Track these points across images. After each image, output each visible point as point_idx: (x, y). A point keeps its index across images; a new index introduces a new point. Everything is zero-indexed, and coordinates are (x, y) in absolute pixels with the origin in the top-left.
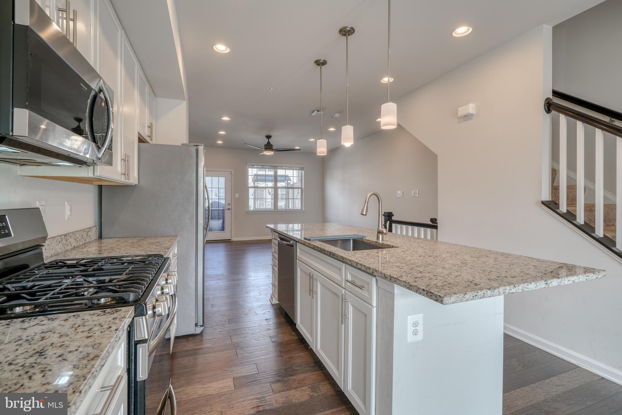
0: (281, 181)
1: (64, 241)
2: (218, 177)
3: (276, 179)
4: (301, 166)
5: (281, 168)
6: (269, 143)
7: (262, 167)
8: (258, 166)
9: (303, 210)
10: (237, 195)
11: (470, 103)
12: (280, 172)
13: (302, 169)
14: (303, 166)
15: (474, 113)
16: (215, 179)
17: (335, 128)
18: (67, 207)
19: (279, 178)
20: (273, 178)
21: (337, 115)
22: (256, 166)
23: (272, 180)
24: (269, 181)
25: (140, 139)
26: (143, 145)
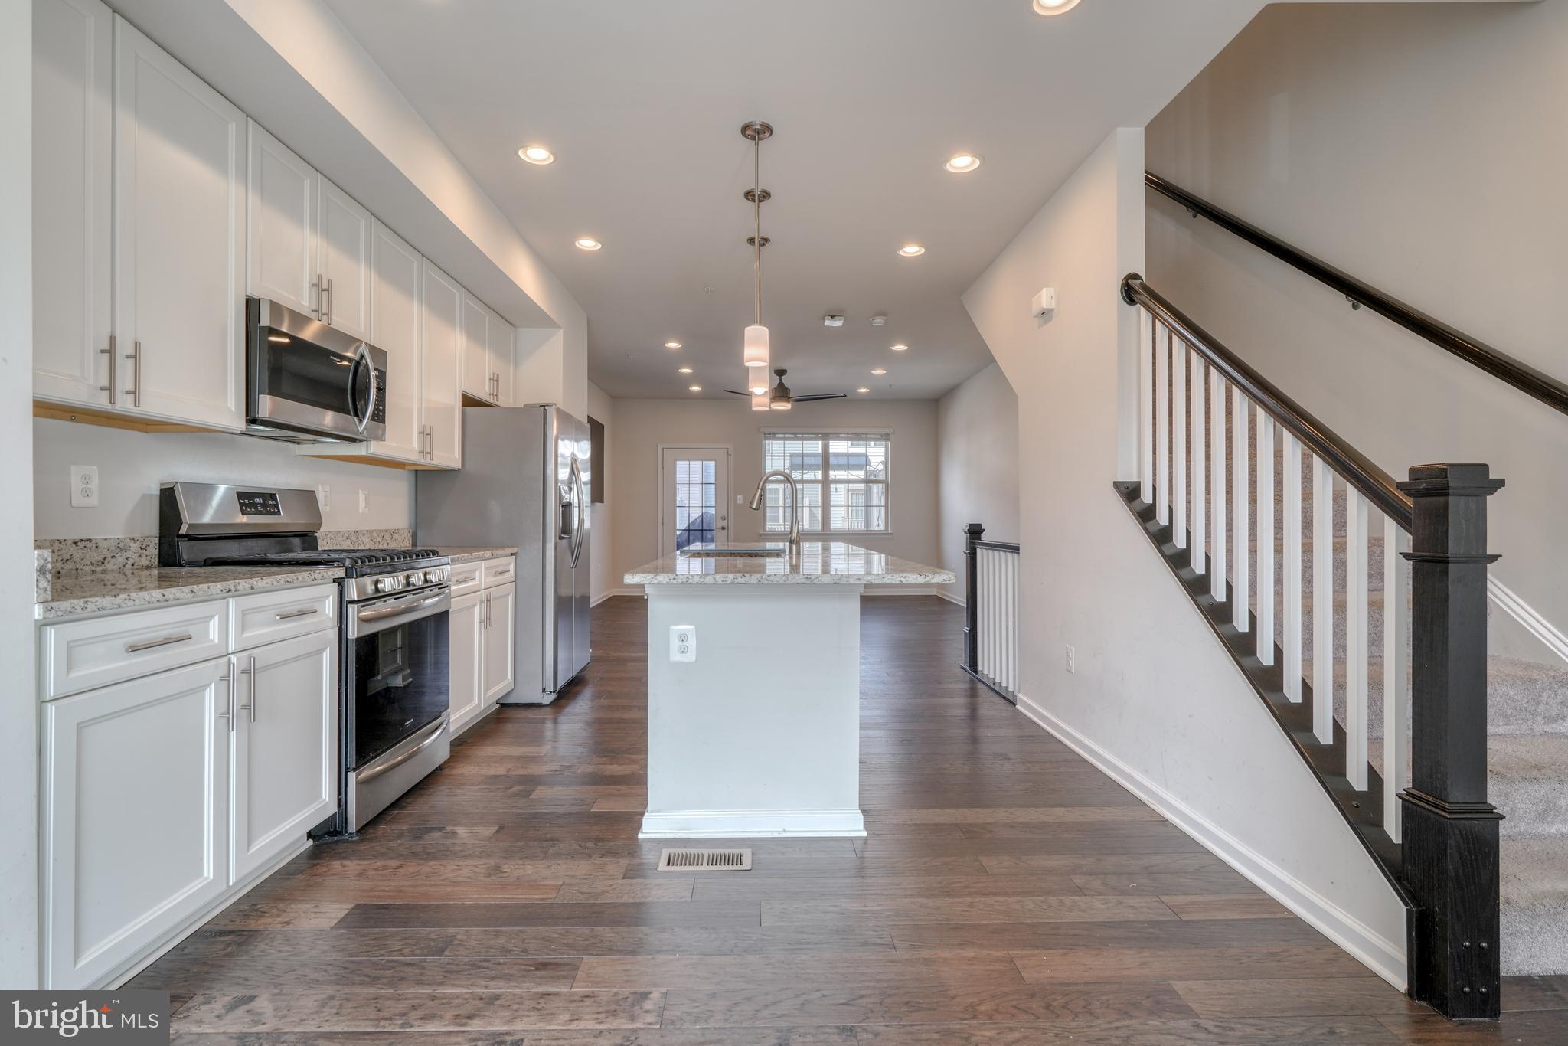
0: (839, 467)
1: (354, 538)
2: (700, 462)
3: (826, 462)
4: (884, 431)
5: (837, 437)
6: (781, 384)
7: (793, 436)
8: (786, 436)
9: (890, 531)
10: (740, 499)
11: (1041, 289)
12: (837, 447)
13: (886, 437)
14: (888, 431)
15: (1053, 306)
16: (696, 465)
17: (906, 346)
18: (362, 498)
19: (833, 461)
20: (819, 461)
21: (879, 321)
22: (782, 436)
23: (818, 465)
24: (811, 467)
25: (468, 401)
26: (471, 410)
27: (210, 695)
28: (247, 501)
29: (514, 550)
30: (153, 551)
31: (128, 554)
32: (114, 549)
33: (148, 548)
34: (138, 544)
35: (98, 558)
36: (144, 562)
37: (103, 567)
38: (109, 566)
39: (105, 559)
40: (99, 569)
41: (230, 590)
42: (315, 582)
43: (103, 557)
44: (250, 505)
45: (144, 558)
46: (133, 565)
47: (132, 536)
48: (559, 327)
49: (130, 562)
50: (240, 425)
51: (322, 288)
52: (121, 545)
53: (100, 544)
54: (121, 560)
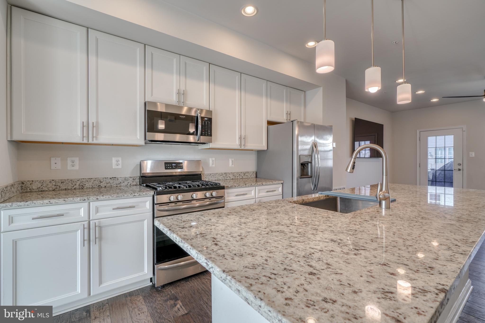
10: (472, 154)
16: (440, 139)
18: (231, 161)
25: (270, 123)
26: (271, 127)
27: (79, 234)
28: (168, 165)
29: (282, 182)
30: (138, 181)
31: (129, 181)
32: (124, 180)
33: (136, 180)
34: (132, 179)
35: (118, 183)
36: (134, 183)
37: (120, 185)
38: (122, 185)
39: (121, 183)
40: (119, 185)
41: (85, 200)
42: (135, 197)
43: (120, 182)
44: (169, 166)
45: (134, 182)
46: (130, 184)
47: (130, 176)
48: (321, 87)
49: (129, 183)
50: (142, 142)
51: (181, 94)
52: (126, 179)
53: (119, 179)
54: (126, 183)
